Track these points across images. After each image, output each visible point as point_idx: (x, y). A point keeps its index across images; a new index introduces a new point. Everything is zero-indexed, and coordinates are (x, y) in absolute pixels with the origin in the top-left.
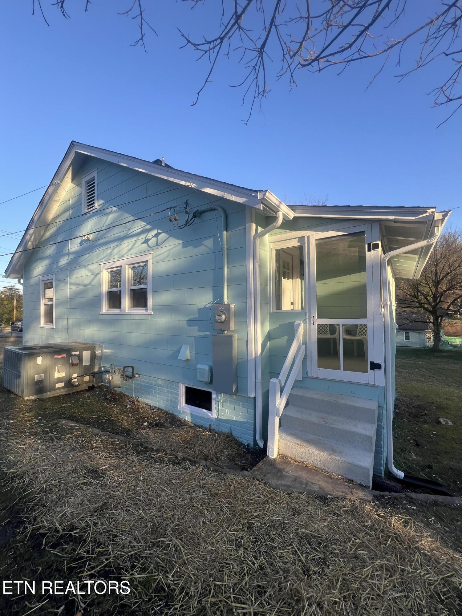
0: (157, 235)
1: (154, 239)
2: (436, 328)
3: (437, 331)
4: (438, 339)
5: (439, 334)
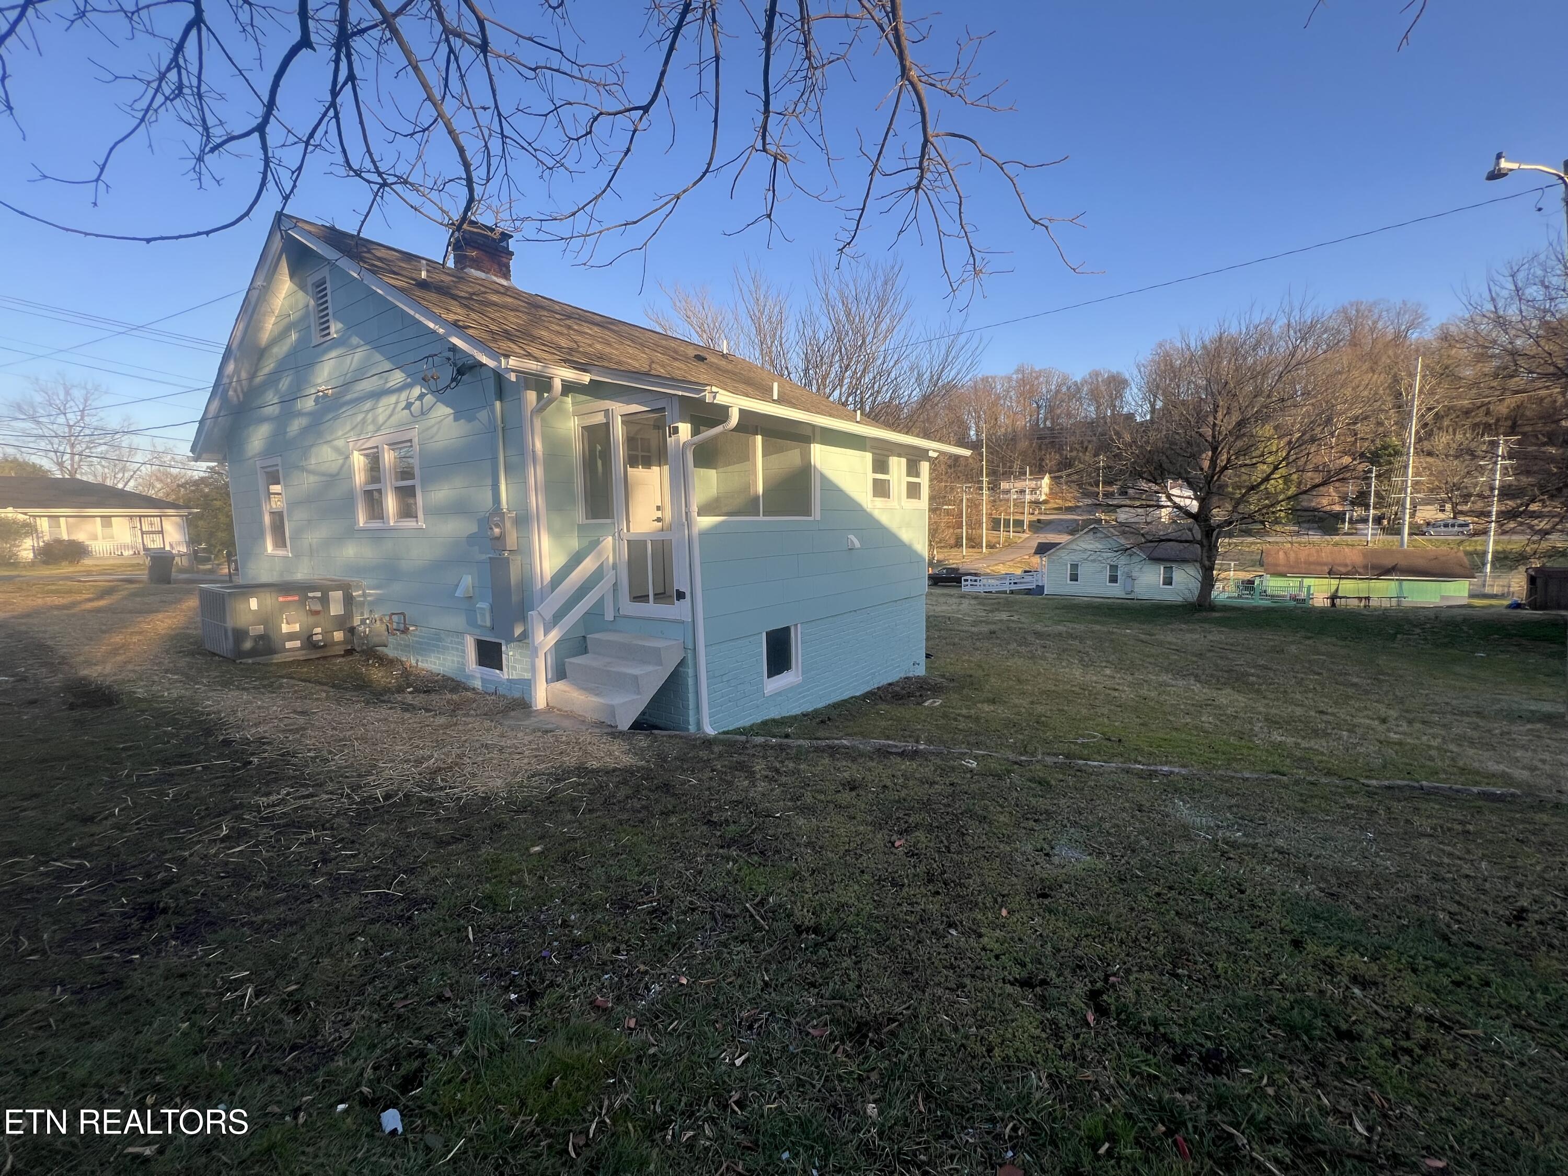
0: (421, 397)
1: (418, 403)
2: (1205, 554)
3: (1207, 563)
4: (1208, 582)
5: (1212, 569)
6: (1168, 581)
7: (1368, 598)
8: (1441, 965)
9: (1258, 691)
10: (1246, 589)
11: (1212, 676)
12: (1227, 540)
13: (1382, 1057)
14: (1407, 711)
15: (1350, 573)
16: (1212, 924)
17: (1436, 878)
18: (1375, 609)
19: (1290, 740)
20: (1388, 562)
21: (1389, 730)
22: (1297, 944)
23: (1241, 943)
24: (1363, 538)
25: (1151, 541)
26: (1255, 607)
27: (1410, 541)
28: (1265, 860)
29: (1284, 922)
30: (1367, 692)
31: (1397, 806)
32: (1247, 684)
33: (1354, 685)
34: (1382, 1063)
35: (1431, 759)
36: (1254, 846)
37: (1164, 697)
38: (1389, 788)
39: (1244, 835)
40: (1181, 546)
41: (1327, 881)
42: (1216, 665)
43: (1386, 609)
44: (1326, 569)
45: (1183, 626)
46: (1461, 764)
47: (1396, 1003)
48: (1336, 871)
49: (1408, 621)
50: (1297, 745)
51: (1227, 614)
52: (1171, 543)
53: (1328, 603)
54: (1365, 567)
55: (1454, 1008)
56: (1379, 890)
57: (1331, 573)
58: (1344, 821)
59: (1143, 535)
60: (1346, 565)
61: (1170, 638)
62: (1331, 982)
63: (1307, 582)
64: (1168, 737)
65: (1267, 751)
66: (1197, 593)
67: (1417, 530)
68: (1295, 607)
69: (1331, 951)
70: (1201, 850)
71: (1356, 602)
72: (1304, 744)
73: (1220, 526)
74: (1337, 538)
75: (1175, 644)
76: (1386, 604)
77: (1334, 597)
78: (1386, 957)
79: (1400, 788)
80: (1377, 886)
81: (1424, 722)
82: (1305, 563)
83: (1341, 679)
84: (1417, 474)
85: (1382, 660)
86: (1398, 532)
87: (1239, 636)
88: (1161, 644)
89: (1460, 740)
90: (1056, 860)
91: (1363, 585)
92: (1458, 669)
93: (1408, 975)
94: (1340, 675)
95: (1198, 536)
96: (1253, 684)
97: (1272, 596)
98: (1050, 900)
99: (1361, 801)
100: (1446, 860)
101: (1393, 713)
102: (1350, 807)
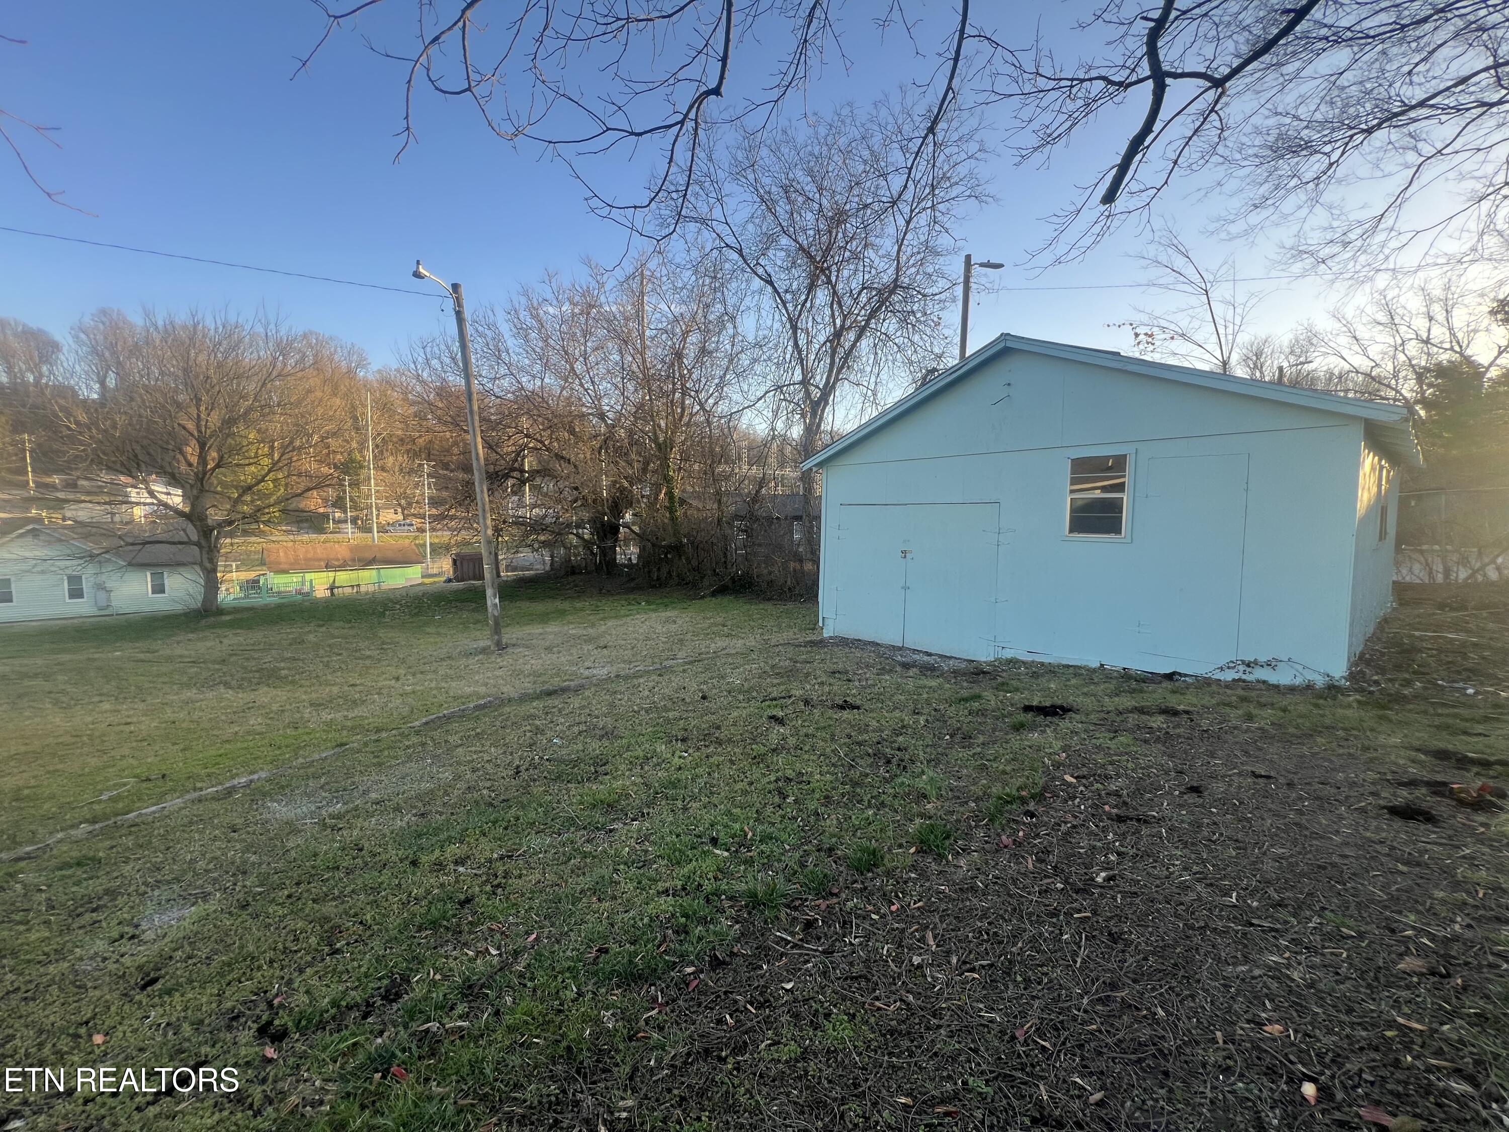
2: (205, 556)
3: (208, 565)
4: (212, 585)
5: (215, 570)
6: (159, 589)
7: (358, 585)
8: (494, 822)
9: (293, 682)
10: (253, 588)
11: (243, 679)
12: (228, 540)
13: (488, 899)
14: (410, 668)
15: (343, 566)
16: (349, 889)
17: (474, 771)
18: (367, 593)
19: (339, 716)
20: (369, 555)
21: (403, 685)
22: (414, 863)
23: (376, 890)
24: (345, 536)
25: (133, 544)
26: (266, 605)
27: (379, 538)
28: (369, 815)
29: (400, 853)
30: (379, 660)
31: (436, 734)
32: (280, 678)
33: (369, 657)
34: (490, 902)
35: (435, 697)
36: (356, 809)
37: (196, 715)
38: (426, 723)
39: (344, 804)
40: (173, 548)
41: (415, 807)
42: (245, 668)
43: (374, 593)
44: (323, 564)
45: (191, 636)
46: (452, 694)
47: (483, 860)
48: (419, 797)
49: (391, 601)
50: (346, 717)
51: (238, 616)
52: (157, 546)
53: (328, 593)
54: (353, 560)
55: (510, 843)
56: (448, 795)
57: (328, 567)
58: (409, 758)
59: (120, 537)
60: (338, 560)
61: (179, 651)
62: (445, 874)
63: (308, 576)
64: (222, 751)
65: (324, 731)
66: (200, 598)
67: (382, 530)
68: (304, 601)
69: (437, 853)
70: (313, 836)
71: (349, 590)
72: (351, 715)
73: (220, 525)
74: (324, 536)
75: (190, 657)
76: (371, 588)
77: (332, 588)
78: (468, 836)
79: (432, 721)
80: (446, 793)
81: (422, 673)
82: (305, 560)
83: (358, 654)
84: (376, 485)
85: (382, 633)
86: (370, 530)
87: (257, 636)
88: (170, 659)
89: (446, 677)
90: (149, 935)
91: (353, 575)
92: (428, 630)
93: (482, 839)
94: (356, 651)
95: (195, 537)
96: (286, 677)
97: (279, 592)
98: (161, 981)
99: (415, 739)
100: (475, 757)
101: (402, 671)
102: (408, 747)
